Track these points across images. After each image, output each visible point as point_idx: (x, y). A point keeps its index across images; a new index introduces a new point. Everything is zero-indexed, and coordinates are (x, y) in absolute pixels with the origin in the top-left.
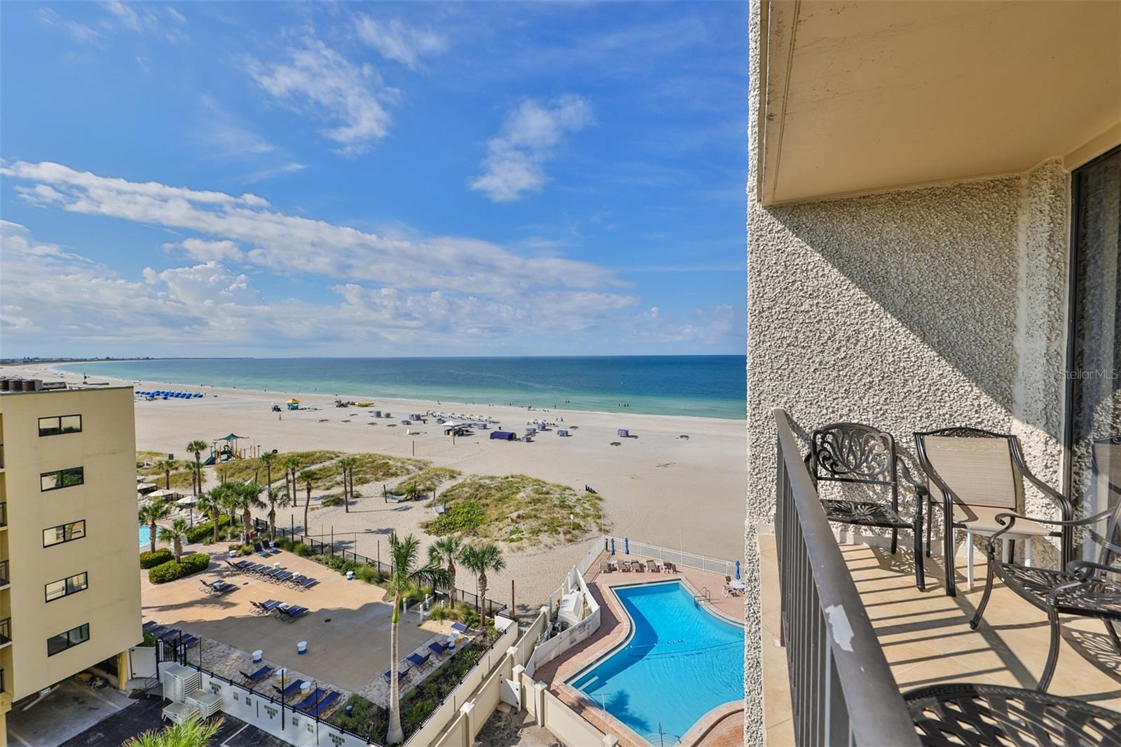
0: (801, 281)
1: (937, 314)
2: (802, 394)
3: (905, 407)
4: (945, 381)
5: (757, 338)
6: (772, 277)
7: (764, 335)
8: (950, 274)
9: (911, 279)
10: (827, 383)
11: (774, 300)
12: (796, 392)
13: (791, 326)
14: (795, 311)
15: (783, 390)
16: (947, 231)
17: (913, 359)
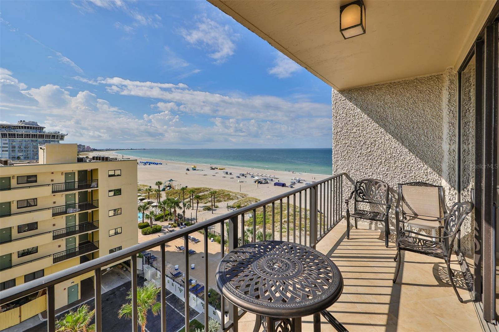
0: (352, 120)
1: (408, 133)
2: (354, 166)
3: (395, 172)
4: (412, 162)
5: (336, 143)
6: (341, 119)
7: (338, 142)
8: (413, 116)
9: (397, 119)
10: (363, 162)
11: (342, 128)
12: (351, 165)
13: (349, 138)
14: (350, 132)
15: (346, 165)
16: (412, 98)
17: (398, 152)
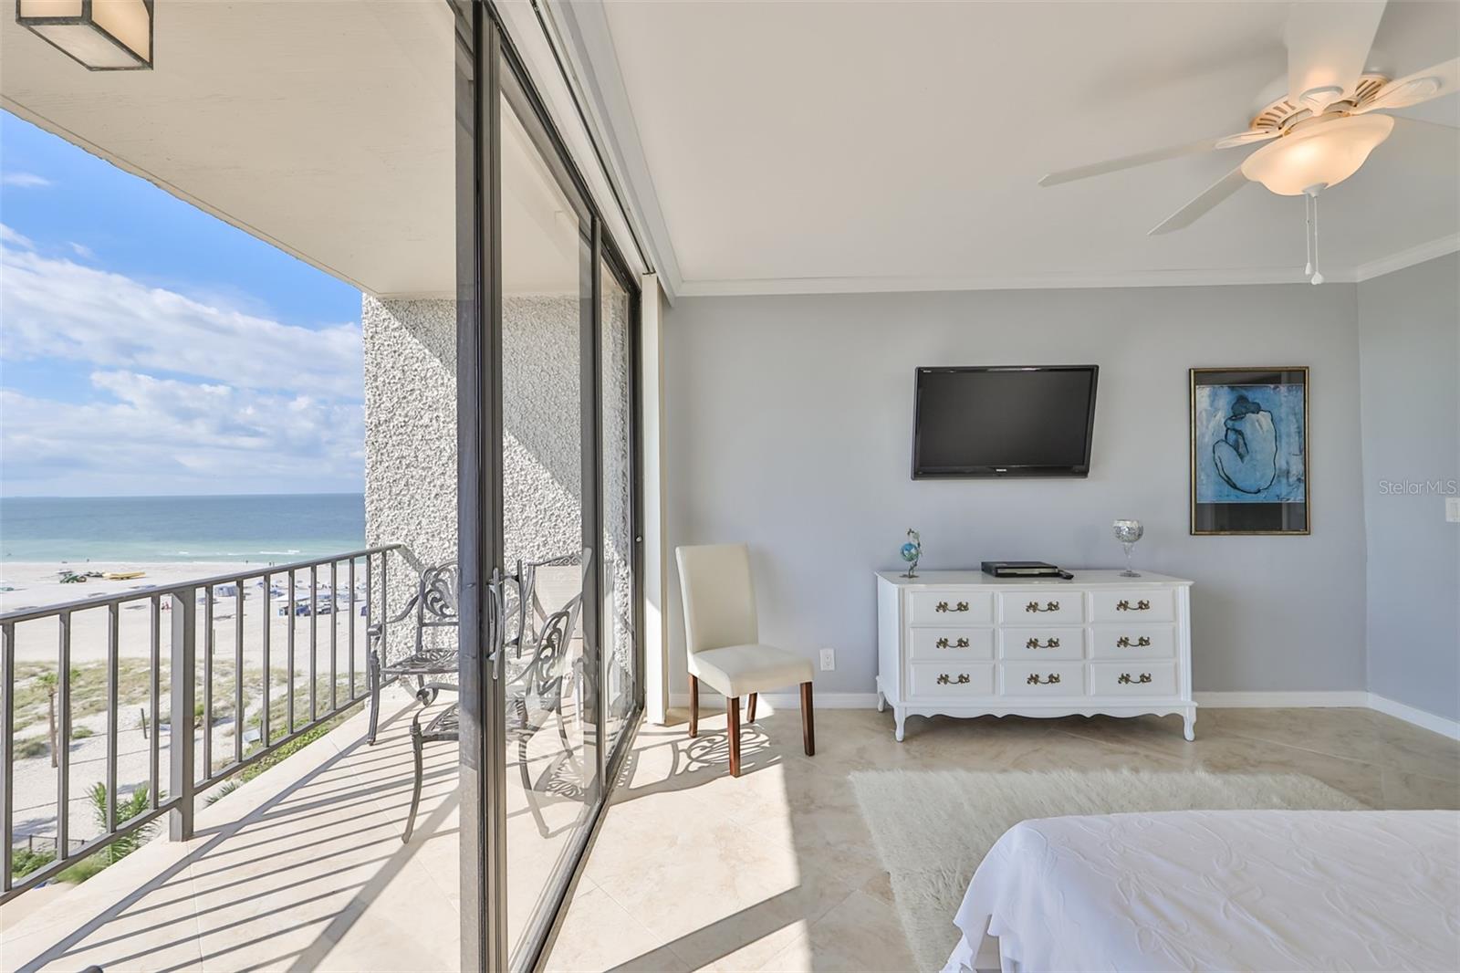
0: (420, 389)
1: (550, 432)
2: (424, 523)
3: (524, 535)
4: (559, 505)
5: (374, 458)
6: (389, 383)
7: (382, 454)
8: (560, 390)
9: (526, 394)
10: (450, 510)
11: (392, 412)
12: (418, 522)
13: (410, 443)
14: (414, 426)
15: (403, 520)
16: (555, 343)
17: (530, 482)
